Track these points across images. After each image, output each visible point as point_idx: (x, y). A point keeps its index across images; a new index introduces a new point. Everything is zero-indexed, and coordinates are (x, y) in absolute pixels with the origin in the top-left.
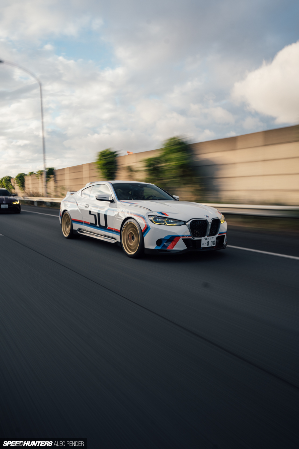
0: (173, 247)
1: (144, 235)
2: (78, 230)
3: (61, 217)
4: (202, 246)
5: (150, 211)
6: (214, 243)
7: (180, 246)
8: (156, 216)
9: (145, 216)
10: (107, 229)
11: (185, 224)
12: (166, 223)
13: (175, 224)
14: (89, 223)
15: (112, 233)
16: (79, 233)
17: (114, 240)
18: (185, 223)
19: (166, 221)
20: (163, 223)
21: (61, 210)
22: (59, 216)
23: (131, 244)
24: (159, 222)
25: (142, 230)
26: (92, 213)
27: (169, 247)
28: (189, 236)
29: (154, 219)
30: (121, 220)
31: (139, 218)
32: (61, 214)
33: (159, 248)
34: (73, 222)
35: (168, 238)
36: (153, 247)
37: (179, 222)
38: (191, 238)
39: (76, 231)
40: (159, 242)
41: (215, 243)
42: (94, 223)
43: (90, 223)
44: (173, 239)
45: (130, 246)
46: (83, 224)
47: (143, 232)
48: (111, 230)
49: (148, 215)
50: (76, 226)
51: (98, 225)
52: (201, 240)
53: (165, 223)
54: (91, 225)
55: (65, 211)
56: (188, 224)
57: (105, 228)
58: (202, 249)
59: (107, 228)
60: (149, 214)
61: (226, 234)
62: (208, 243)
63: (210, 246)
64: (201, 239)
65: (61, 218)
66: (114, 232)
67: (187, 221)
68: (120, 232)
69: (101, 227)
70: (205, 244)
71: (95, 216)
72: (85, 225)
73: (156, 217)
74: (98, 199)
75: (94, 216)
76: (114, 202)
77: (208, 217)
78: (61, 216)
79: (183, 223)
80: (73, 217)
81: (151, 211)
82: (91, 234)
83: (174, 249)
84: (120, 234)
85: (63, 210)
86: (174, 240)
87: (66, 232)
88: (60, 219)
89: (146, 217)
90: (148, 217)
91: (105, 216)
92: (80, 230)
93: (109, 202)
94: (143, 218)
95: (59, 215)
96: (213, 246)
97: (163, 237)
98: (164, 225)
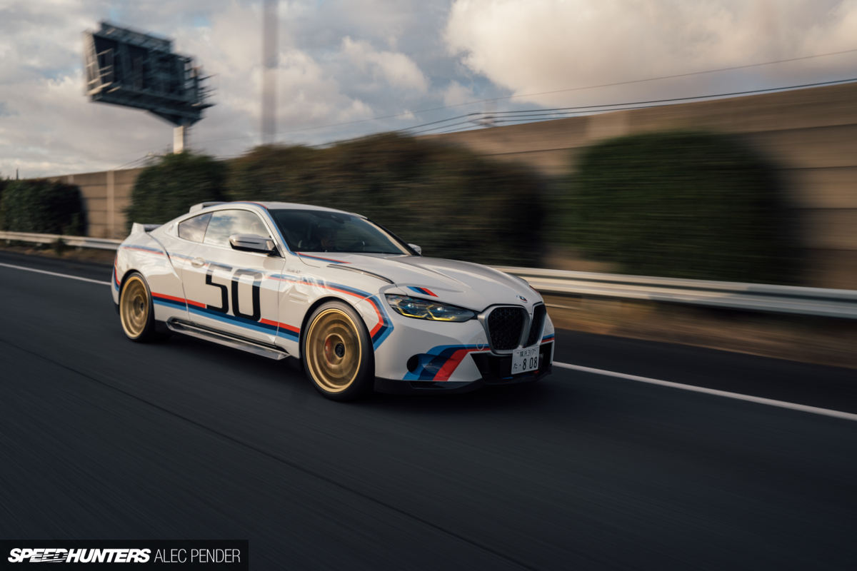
0: (449, 376)
1: (374, 345)
2: (168, 322)
3: (117, 285)
4: (514, 372)
5: (388, 284)
6: (536, 362)
7: (465, 373)
8: (407, 296)
9: (379, 296)
10: (260, 323)
11: (475, 318)
12: (431, 314)
13: (452, 318)
14: (204, 305)
15: (275, 334)
16: (172, 329)
17: (279, 353)
18: (475, 314)
19: (431, 309)
20: (423, 314)
21: (120, 268)
22: (113, 284)
23: (333, 366)
24: (413, 311)
25: (370, 330)
26: (213, 281)
27: (437, 374)
28: (486, 348)
29: (400, 304)
30: (302, 303)
31: (361, 299)
32: (120, 279)
33: (415, 377)
34: (154, 301)
35: (437, 354)
36: (400, 375)
37: (461, 313)
38: (490, 351)
39: (162, 323)
40: (414, 363)
41: (538, 362)
42: (219, 305)
43: (208, 306)
44: (449, 355)
45: (330, 369)
46: (184, 307)
47: (372, 336)
48: (271, 327)
49: (386, 294)
50: (163, 313)
51: (230, 312)
52: (510, 356)
53: (430, 316)
54: (211, 310)
55: (131, 272)
56: (482, 317)
57: (254, 319)
58: (511, 378)
59: (259, 321)
60: (387, 291)
61: (553, 341)
62: (525, 364)
63: (528, 369)
64: (512, 354)
65: (119, 289)
66: (280, 330)
67: (481, 310)
68: (300, 335)
69: (240, 318)
70: (518, 366)
71: (224, 289)
72: (191, 309)
73: (408, 299)
74: (234, 247)
75: (219, 290)
76: (280, 256)
77: (525, 300)
78: (119, 285)
79: (472, 315)
80: (155, 289)
81: (392, 283)
82: (207, 333)
83: (451, 379)
84: (299, 339)
85: (125, 270)
86: (452, 357)
87: (132, 324)
88: (115, 293)
89: (381, 299)
90: (387, 298)
91: (256, 290)
92: (173, 321)
93: (264, 256)
94: (373, 300)
95: (110, 281)
96: (533, 369)
97: (425, 350)
98: (425, 319)
